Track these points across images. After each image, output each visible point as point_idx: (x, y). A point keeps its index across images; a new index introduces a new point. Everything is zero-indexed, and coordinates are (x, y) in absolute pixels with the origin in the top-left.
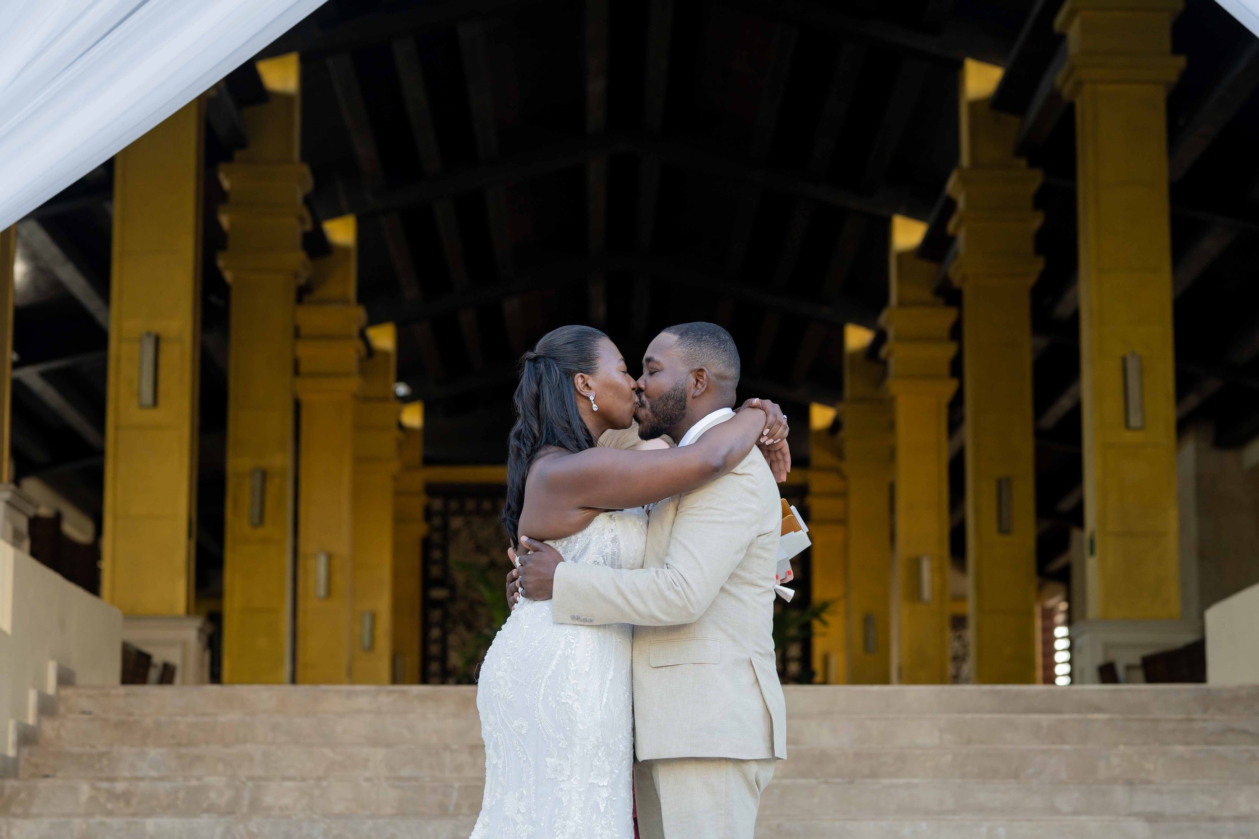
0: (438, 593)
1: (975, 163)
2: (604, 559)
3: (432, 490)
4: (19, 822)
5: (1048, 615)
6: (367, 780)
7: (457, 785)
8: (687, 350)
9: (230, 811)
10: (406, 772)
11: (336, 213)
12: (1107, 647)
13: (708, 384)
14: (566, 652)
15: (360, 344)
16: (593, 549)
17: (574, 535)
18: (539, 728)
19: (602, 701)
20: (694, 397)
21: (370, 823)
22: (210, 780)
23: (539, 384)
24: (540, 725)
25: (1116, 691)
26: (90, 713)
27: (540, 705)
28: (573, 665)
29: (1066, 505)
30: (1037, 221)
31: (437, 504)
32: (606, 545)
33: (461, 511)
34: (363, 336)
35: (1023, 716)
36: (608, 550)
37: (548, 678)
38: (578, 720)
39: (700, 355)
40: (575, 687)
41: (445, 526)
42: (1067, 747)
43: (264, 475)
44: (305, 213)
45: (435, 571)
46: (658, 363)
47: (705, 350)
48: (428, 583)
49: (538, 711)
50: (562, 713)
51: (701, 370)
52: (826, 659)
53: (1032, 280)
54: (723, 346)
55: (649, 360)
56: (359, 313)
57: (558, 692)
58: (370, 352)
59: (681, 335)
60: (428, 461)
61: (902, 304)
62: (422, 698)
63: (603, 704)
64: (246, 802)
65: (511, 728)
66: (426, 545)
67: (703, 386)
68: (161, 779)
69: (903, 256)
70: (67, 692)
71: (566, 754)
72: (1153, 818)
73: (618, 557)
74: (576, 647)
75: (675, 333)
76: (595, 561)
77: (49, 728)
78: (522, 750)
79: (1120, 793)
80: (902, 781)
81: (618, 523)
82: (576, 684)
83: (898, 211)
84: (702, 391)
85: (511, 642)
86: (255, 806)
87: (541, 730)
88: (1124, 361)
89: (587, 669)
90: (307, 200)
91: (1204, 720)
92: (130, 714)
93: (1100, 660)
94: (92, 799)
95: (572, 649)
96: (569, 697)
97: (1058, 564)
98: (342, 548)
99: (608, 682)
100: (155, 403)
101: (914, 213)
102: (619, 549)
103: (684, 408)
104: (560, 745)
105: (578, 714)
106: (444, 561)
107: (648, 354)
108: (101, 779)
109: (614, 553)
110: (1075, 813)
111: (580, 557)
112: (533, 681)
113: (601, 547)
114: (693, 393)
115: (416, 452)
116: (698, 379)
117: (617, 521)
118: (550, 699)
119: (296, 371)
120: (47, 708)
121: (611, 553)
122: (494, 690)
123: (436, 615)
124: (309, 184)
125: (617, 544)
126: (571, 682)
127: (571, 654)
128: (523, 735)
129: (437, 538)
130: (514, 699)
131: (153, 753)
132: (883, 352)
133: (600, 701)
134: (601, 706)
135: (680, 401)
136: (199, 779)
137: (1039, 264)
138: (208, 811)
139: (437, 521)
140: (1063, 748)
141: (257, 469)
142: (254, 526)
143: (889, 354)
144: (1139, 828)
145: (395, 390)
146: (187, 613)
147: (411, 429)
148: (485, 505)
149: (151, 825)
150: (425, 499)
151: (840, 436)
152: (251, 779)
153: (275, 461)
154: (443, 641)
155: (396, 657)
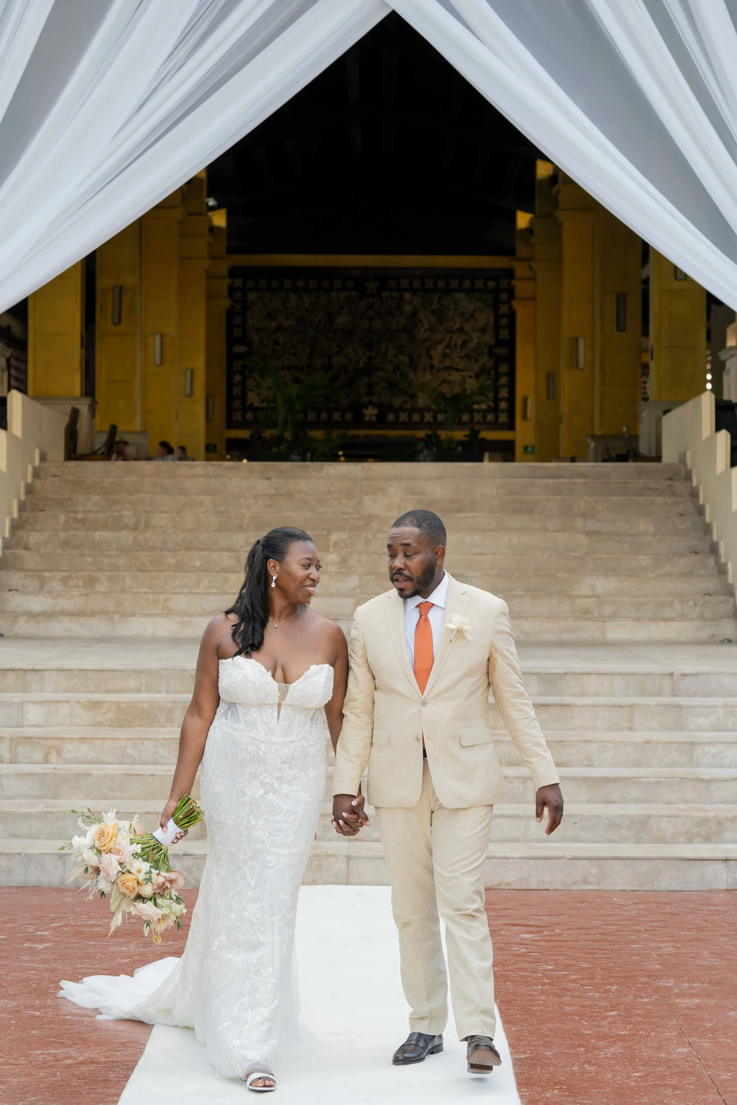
0: (239, 349)
3: (234, 272)
4: (33, 534)
6: (203, 513)
7: (247, 515)
9: (135, 529)
10: (222, 508)
21: (205, 534)
22: (125, 512)
26: (58, 476)
31: (239, 282)
33: (256, 288)
35: (541, 480)
41: (244, 299)
43: (121, 291)
45: (237, 333)
48: (231, 341)
60: (231, 250)
64: (143, 522)
66: (230, 314)
68: (100, 512)
70: (44, 465)
72: (589, 534)
77: (38, 484)
79: (579, 522)
86: (147, 526)
92: (80, 477)
94: (66, 522)
98: (172, 329)
106: (244, 324)
108: (71, 512)
110: (557, 531)
115: (222, 245)
120: (37, 474)
123: (238, 365)
129: (238, 308)
131: (94, 498)
136: (119, 511)
138: (123, 528)
139: (238, 295)
140: (558, 497)
141: (116, 286)
142: (115, 325)
143: (558, 192)
144: (583, 539)
145: (207, 203)
146: (81, 395)
147: (220, 229)
148: (275, 283)
149: (97, 535)
150: (228, 281)
151: (533, 240)
152: (144, 512)
153: (129, 280)
154: (243, 384)
155: (209, 397)
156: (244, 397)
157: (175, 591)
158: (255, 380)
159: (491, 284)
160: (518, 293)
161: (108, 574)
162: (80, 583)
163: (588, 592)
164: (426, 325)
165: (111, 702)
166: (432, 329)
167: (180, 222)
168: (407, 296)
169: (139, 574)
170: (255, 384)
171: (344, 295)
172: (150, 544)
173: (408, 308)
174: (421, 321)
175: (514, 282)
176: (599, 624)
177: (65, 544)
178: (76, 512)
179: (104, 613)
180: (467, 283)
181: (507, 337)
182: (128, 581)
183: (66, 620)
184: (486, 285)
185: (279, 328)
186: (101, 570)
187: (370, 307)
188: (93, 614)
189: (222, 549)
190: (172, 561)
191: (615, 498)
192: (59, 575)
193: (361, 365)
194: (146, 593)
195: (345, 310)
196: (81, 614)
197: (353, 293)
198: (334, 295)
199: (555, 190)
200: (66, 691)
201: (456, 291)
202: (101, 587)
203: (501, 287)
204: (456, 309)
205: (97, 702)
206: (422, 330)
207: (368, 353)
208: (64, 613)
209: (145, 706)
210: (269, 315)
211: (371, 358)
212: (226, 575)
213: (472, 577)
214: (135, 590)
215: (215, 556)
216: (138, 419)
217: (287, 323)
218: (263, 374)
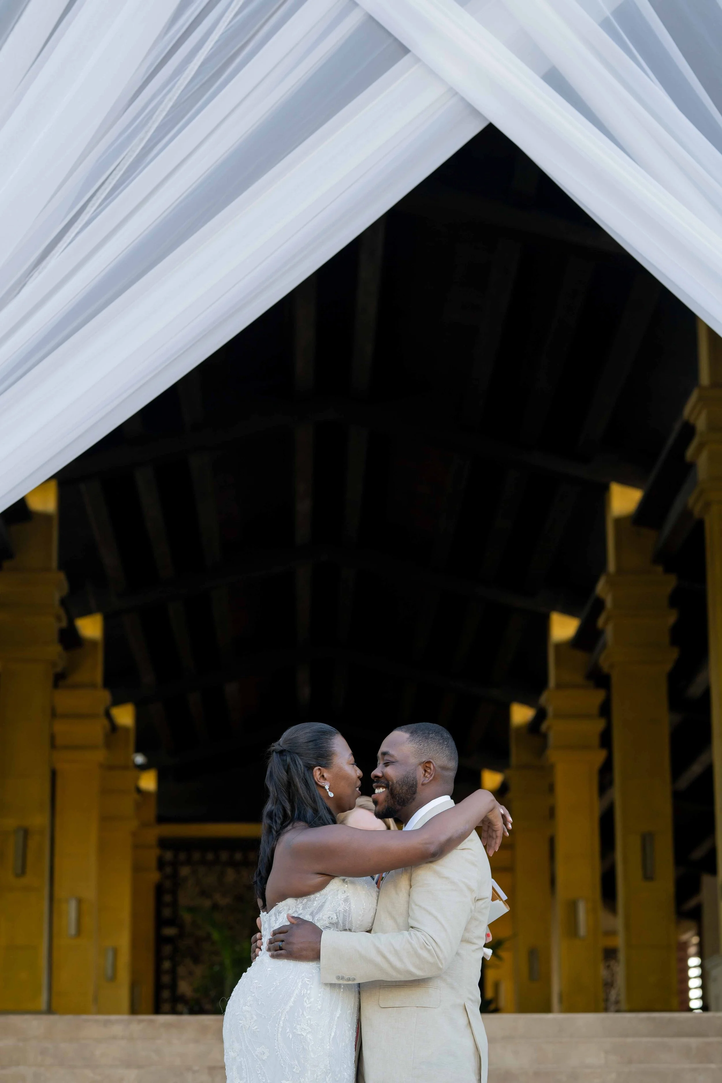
0: (169, 931)
1: (619, 570)
2: (337, 916)
3: (164, 843)
5: (683, 948)
8: (417, 746)
11: (86, 612)
13: (435, 773)
14: (303, 992)
15: (105, 722)
16: (327, 906)
17: (313, 894)
18: (278, 1055)
19: (330, 1034)
20: (423, 784)
23: (288, 771)
24: (278, 1052)
27: (279, 1035)
28: (308, 1003)
29: (698, 854)
30: (672, 618)
31: (169, 856)
32: (340, 904)
33: (189, 862)
34: (108, 715)
35: (675, 1039)
36: (341, 908)
37: (287, 1013)
38: (310, 1050)
39: (428, 750)
40: (309, 1021)
41: (175, 876)
42: (713, 1066)
43: (26, 833)
44: (62, 612)
45: (167, 912)
46: (392, 756)
47: (432, 746)
48: (160, 922)
49: (277, 1040)
50: (297, 1043)
51: (429, 762)
52: (497, 986)
53: (668, 666)
54: (446, 743)
55: (384, 754)
56: (105, 696)
57: (295, 1025)
58: (114, 728)
59: (412, 733)
60: (161, 819)
61: (559, 686)
62: (168, 1026)
63: (332, 1037)
65: (254, 1054)
66: (159, 890)
67: (431, 775)
69: (559, 646)
71: (299, 1078)
73: (349, 914)
74: (311, 987)
75: (406, 732)
76: (329, 917)
78: (262, 1073)
81: (350, 886)
82: (310, 1019)
83: (555, 609)
84: (430, 779)
85: (256, 981)
87: (279, 1057)
89: (319, 1007)
90: (63, 602)
95: (307, 990)
96: (303, 1029)
97: (692, 903)
98: (90, 893)
99: (336, 1018)
101: (569, 611)
102: (349, 908)
103: (415, 793)
104: (294, 1070)
105: (311, 1044)
106: (174, 904)
107: (384, 748)
109: (345, 911)
111: (317, 913)
112: (274, 1015)
113: (335, 906)
114: (423, 780)
115: (151, 811)
116: (426, 769)
117: (349, 884)
118: (288, 1030)
119: (53, 745)
121: (343, 911)
122: (240, 1022)
123: (167, 949)
124: (65, 588)
125: (348, 903)
126: (305, 1017)
127: (307, 993)
128: (264, 1060)
129: (168, 884)
130: (258, 1030)
132: (544, 727)
133: (329, 1035)
134: (330, 1039)
135: (412, 787)
137: (674, 654)
139: (168, 870)
141: (21, 827)
142: (18, 876)
143: (549, 728)
145: (134, 760)
147: (147, 793)
148: (210, 856)
150: (158, 851)
154: (173, 972)
155: (134, 985)
156: (173, 986)
158: (187, 966)
170: (187, 971)
185: (215, 907)
210: (202, 892)
217: (223, 901)
218: (196, 960)
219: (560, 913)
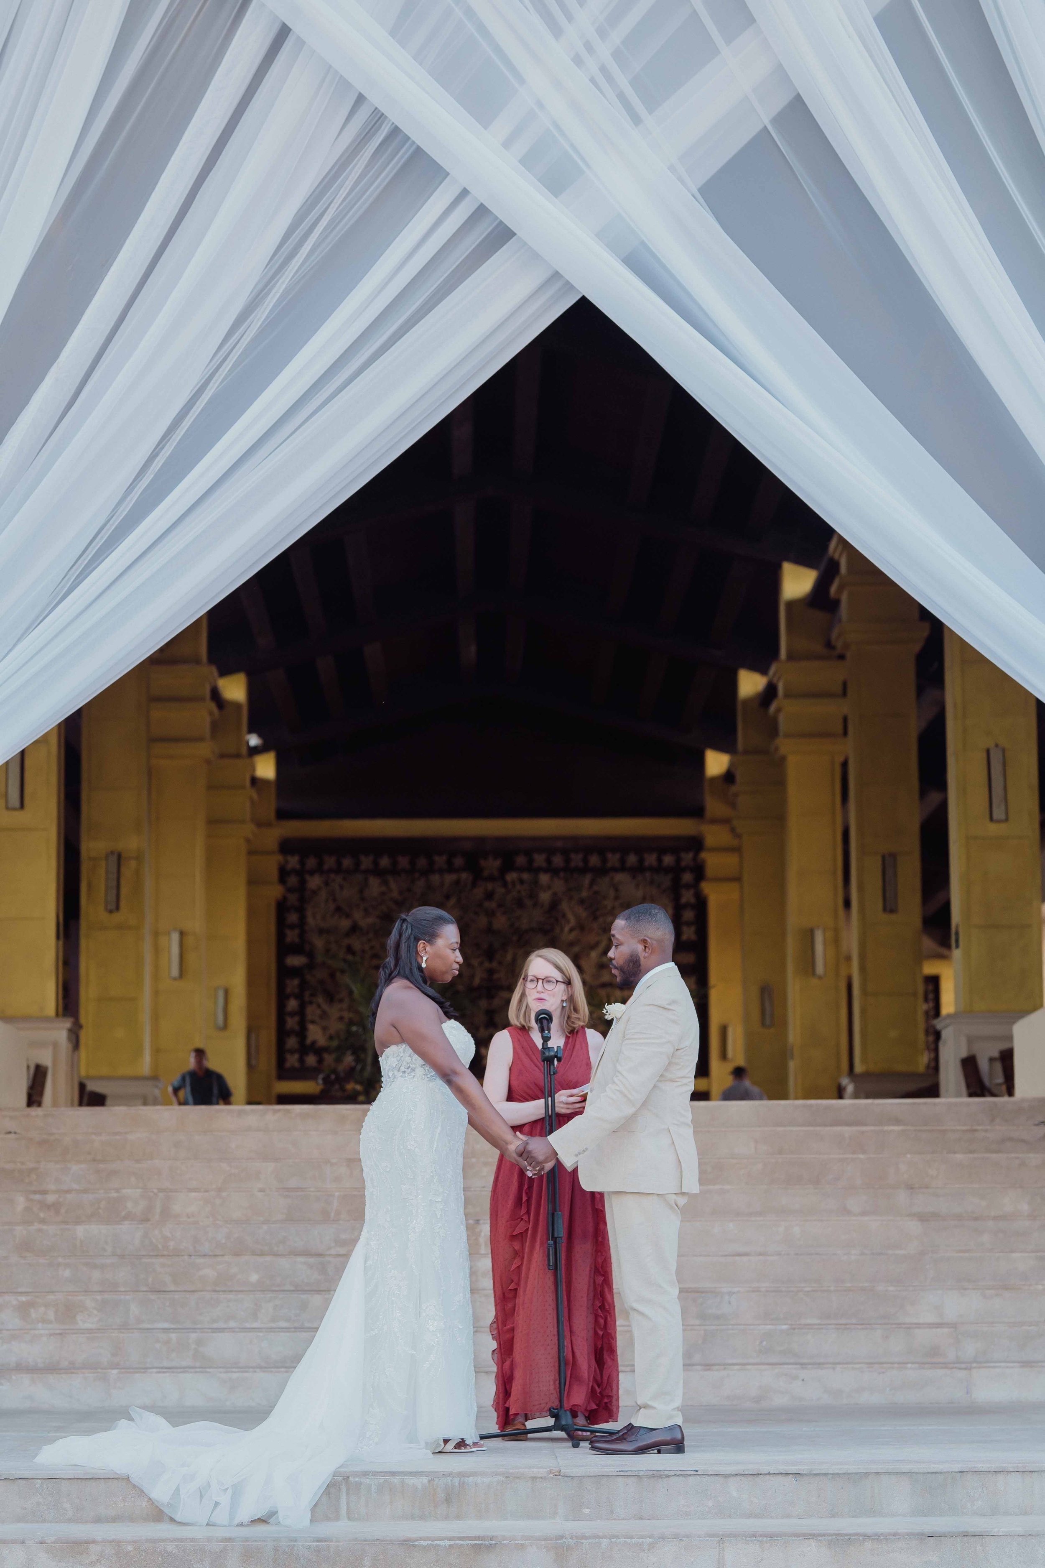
0: (295, 961)
3: (287, 846)
6: (261, 1190)
7: (337, 1194)
9: (145, 1219)
10: (293, 1183)
12: (970, 1040)
13: (652, 947)
15: (212, 702)
20: (645, 958)
21: (265, 1227)
22: (127, 1192)
25: (914, 1104)
26: (15, 1133)
31: (293, 861)
33: (319, 869)
34: (215, 692)
35: (828, 1128)
41: (301, 888)
42: (864, 1156)
43: (119, 858)
45: (292, 936)
48: (283, 949)
52: (724, 1030)
53: (917, 646)
56: (209, 668)
58: (222, 707)
60: (282, 815)
61: (791, 657)
64: (158, 1209)
66: (282, 908)
67: (650, 950)
68: (85, 1191)
69: (791, 605)
72: (923, 1218)
79: (902, 1197)
80: (717, 1187)
83: (788, 560)
84: (649, 953)
86: (166, 1214)
88: (988, 752)
91: (986, 1131)
92: (52, 1134)
93: (964, 1054)
94: (27, 1209)
98: (196, 924)
100: (22, 806)
101: (803, 562)
106: (302, 923)
108: (35, 1192)
110: (864, 1213)
114: (644, 955)
115: (269, 806)
116: (645, 945)
123: (293, 984)
129: (293, 899)
131: (75, 1168)
132: (774, 706)
135: (636, 962)
136: (117, 1190)
138: (125, 1218)
139: (293, 880)
140: (861, 1156)
141: (112, 853)
142: (111, 912)
143: (779, 710)
144: (914, 1227)
145: (248, 742)
146: (57, 1015)
147: (265, 782)
148: (347, 862)
149: (80, 1231)
150: (279, 858)
151: (734, 789)
152: (161, 1190)
153: (131, 843)
154: (301, 1012)
155: (251, 1031)
156: (302, 1033)
157: (215, 1326)
158: (319, 1006)
159: (668, 860)
160: (709, 872)
161: (99, 1297)
162: (51, 1315)
163: (931, 1318)
164: (573, 921)
165: (105, 1541)
166: (581, 927)
167: (208, 762)
168: (544, 878)
169: (153, 1297)
170: (318, 1012)
171: (449, 878)
172: (172, 1244)
173: (545, 897)
174: (564, 916)
175: (704, 855)
176: (961, 1374)
177: (25, 1247)
178: (45, 1192)
179: (92, 1366)
180: (632, 859)
181: (693, 937)
182: (134, 1309)
183: (26, 1379)
184: (660, 860)
185: (354, 929)
186: (86, 1292)
187: (489, 896)
188: (72, 1369)
189: (295, 1253)
190: (210, 1273)
191: (959, 1157)
192: (13, 1300)
193: (477, 981)
194: (165, 1330)
195: (453, 901)
196: (51, 1368)
197: (464, 875)
198: (435, 878)
199: (773, 708)
200: (20, 1519)
201: (615, 870)
202: (86, 1322)
203: (683, 864)
204: (617, 898)
205: (77, 1543)
206: (567, 929)
207: (487, 965)
208: (21, 1368)
209: (170, 1548)
210: (338, 909)
211: (491, 972)
212: (304, 1297)
213: (731, 1294)
214: (145, 1325)
215: (284, 1263)
216: (147, 1058)
217: (365, 922)
218: (331, 998)
219: (791, 946)
